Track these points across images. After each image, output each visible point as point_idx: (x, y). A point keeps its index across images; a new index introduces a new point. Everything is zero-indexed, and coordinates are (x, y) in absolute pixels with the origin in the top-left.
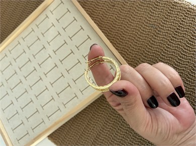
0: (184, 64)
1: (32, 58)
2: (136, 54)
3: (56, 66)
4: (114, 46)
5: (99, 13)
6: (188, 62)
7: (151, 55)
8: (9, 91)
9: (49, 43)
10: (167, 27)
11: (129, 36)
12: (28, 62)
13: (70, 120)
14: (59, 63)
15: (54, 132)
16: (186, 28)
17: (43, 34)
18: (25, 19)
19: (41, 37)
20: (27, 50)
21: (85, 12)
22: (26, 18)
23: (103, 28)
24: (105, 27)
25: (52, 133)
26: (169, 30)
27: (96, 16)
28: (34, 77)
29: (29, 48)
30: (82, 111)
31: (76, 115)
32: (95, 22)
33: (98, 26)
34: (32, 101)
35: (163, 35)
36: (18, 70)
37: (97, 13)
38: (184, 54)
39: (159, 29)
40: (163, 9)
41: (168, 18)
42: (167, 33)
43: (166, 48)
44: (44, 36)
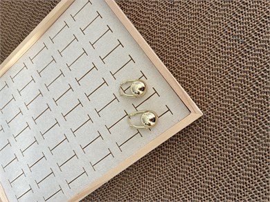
1: (44, 90)
2: (208, 86)
3: (80, 103)
4: (171, 71)
5: (149, 17)
7: (234, 89)
8: (11, 140)
9: (69, 67)
10: (264, 41)
11: (198, 55)
12: (38, 95)
13: (103, 186)
17: (60, 53)
19: (57, 57)
20: (36, 77)
21: (126, 17)
22: (36, 25)
23: (155, 42)
24: (158, 40)
26: (266, 46)
27: (143, 23)
28: (47, 120)
29: (39, 73)
31: (112, 180)
34: (44, 156)
35: (255, 54)
36: (24, 108)
37: (144, 18)
39: (248, 44)
40: (256, 10)
41: (264, 26)
42: (263, 50)
43: (260, 77)
44: (62, 56)
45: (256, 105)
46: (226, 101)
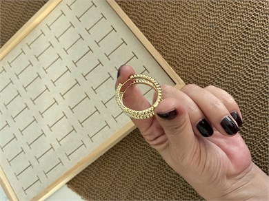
0: (256, 78)
2: (189, 65)
3: (78, 83)
5: (137, 8)
6: (262, 74)
7: (211, 66)
8: (10, 121)
9: (66, 51)
10: (233, 27)
11: (180, 40)
12: (36, 78)
13: (99, 159)
14: (81, 79)
15: (75, 178)
16: (259, 28)
17: (57, 39)
18: (30, 18)
19: (54, 42)
20: (34, 62)
21: (117, 5)
22: (32, 16)
25: (73, 179)
26: (235, 30)
27: (132, 13)
28: (45, 100)
29: (37, 58)
30: (115, 146)
31: (107, 152)
34: (43, 133)
35: (227, 37)
37: (133, 8)
38: (256, 64)
39: (221, 29)
42: (233, 34)
43: (231, 56)
44: (59, 41)
45: (228, 79)
46: (204, 77)
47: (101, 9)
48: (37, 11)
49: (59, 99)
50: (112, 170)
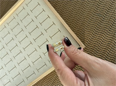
2: (87, 35)
3: (31, 43)
4: (71, 29)
7: (98, 36)
9: (25, 27)
10: (110, 16)
11: (82, 22)
12: (12, 40)
14: (33, 41)
17: (21, 21)
20: (11, 32)
21: (51, 5)
22: (10, 8)
23: (63, 16)
24: (65, 15)
26: (111, 18)
27: (58, 8)
28: (16, 51)
29: (12, 30)
32: (57, 12)
33: (60, 14)
34: (15, 67)
35: (106, 22)
36: (5, 46)
37: (59, 5)
39: (103, 17)
40: (106, 3)
41: (110, 10)
42: (109, 20)
43: (108, 31)
44: (22, 22)
45: (107, 43)
46: (94, 41)
47: (42, 6)
48: (12, 6)
49: (23, 50)
50: (48, 84)
